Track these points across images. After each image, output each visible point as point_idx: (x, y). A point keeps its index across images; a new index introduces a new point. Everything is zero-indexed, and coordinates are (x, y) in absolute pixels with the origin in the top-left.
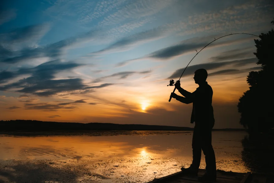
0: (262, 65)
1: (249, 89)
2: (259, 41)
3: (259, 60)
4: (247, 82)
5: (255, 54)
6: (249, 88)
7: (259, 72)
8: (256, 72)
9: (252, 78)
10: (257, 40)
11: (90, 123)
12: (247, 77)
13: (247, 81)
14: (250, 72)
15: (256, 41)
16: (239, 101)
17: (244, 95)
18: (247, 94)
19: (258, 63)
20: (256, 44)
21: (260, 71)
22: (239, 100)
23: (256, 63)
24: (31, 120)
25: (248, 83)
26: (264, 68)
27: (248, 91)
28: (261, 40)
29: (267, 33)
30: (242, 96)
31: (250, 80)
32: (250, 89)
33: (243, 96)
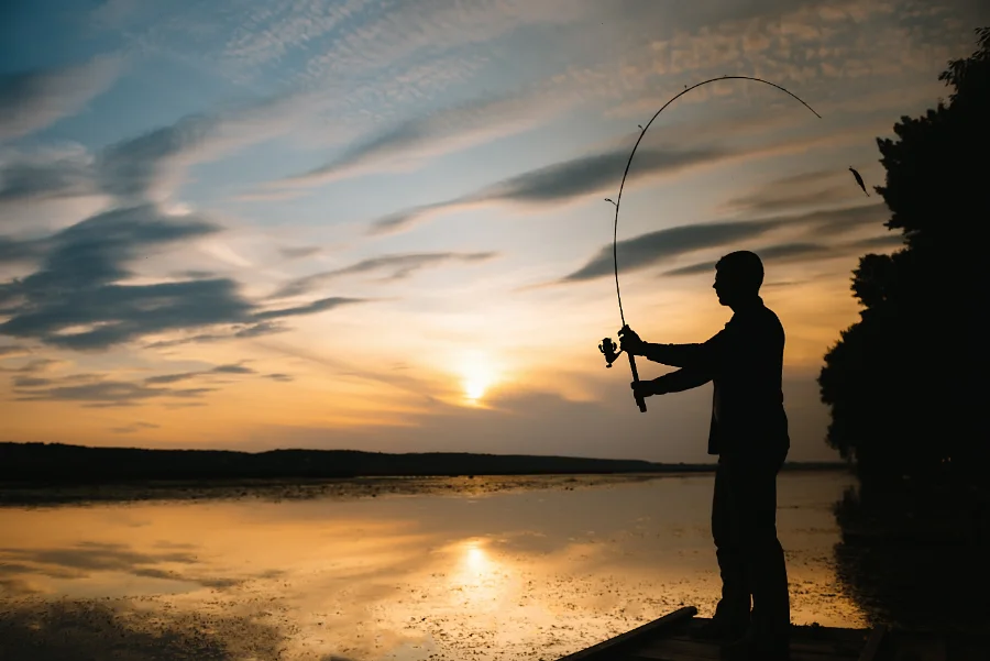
0: (906, 231)
1: (859, 319)
2: (894, 143)
3: (894, 213)
4: (855, 292)
5: (879, 190)
6: (861, 313)
7: (895, 256)
8: (884, 256)
9: (871, 279)
10: (888, 140)
11: (273, 449)
12: (854, 276)
13: (853, 288)
14: (863, 256)
15: (884, 146)
16: (825, 364)
17: (841, 340)
18: (851, 335)
19: (891, 225)
20: (882, 157)
21: (898, 252)
22: (825, 359)
23: (885, 225)
24: (42, 444)
25: (855, 296)
26: (912, 241)
27: (855, 327)
28: (900, 140)
29: (922, 118)
30: (835, 345)
31: (861, 287)
32: (863, 317)
33: (839, 343)
